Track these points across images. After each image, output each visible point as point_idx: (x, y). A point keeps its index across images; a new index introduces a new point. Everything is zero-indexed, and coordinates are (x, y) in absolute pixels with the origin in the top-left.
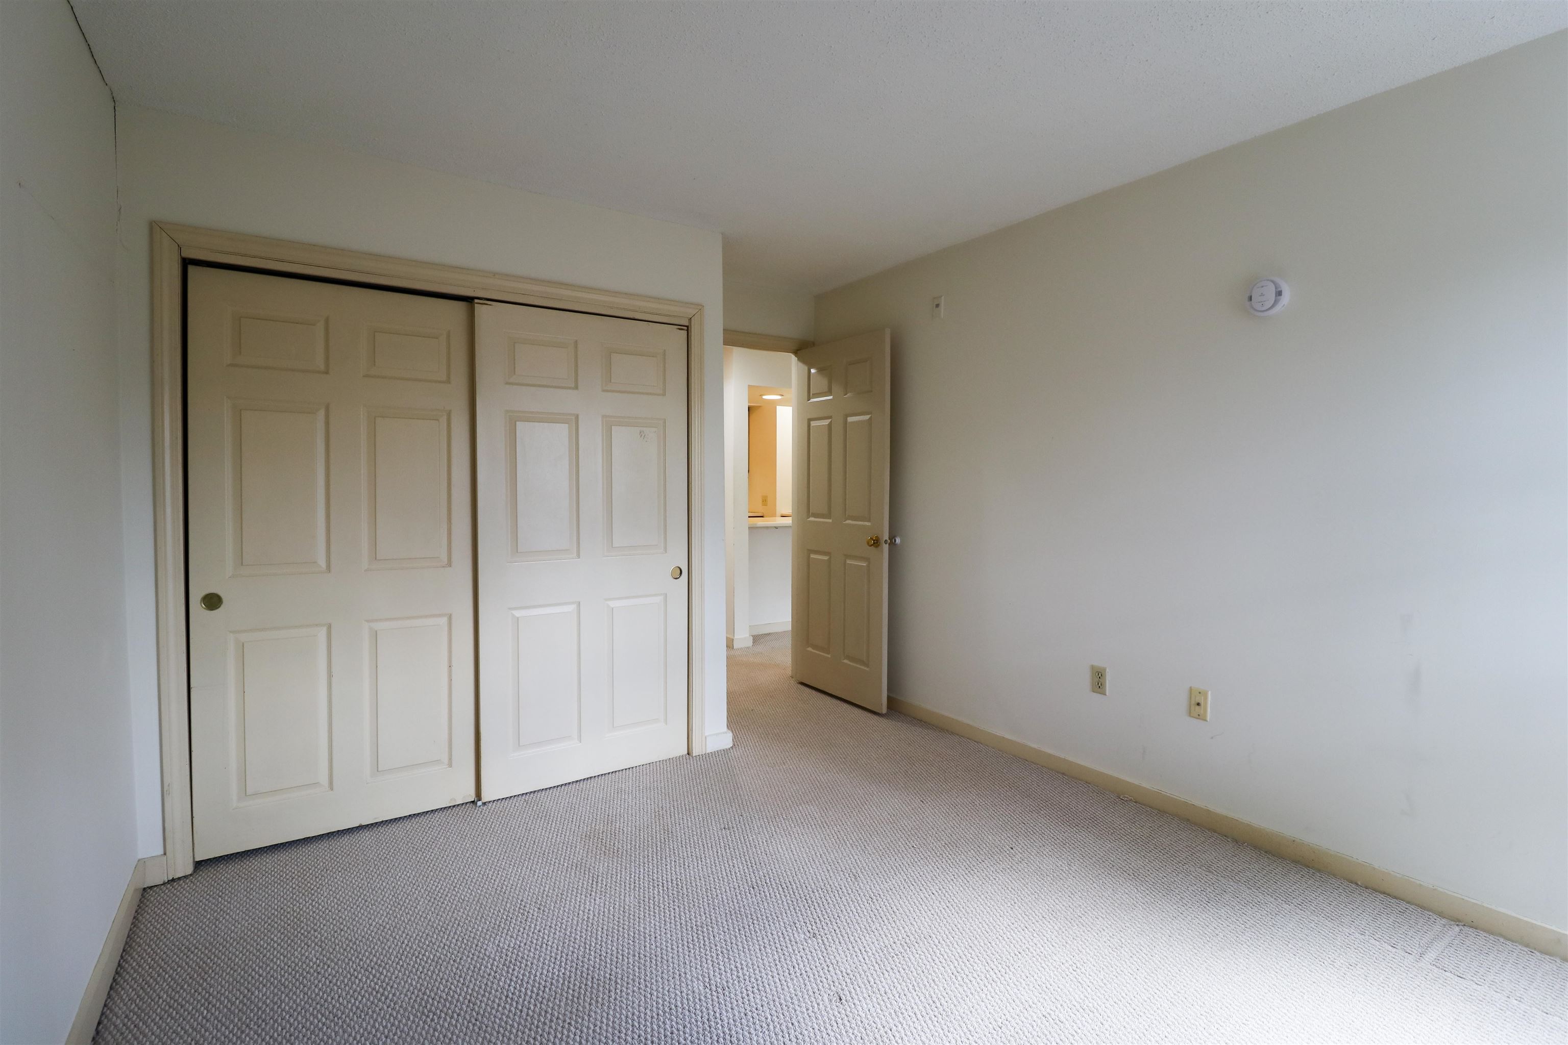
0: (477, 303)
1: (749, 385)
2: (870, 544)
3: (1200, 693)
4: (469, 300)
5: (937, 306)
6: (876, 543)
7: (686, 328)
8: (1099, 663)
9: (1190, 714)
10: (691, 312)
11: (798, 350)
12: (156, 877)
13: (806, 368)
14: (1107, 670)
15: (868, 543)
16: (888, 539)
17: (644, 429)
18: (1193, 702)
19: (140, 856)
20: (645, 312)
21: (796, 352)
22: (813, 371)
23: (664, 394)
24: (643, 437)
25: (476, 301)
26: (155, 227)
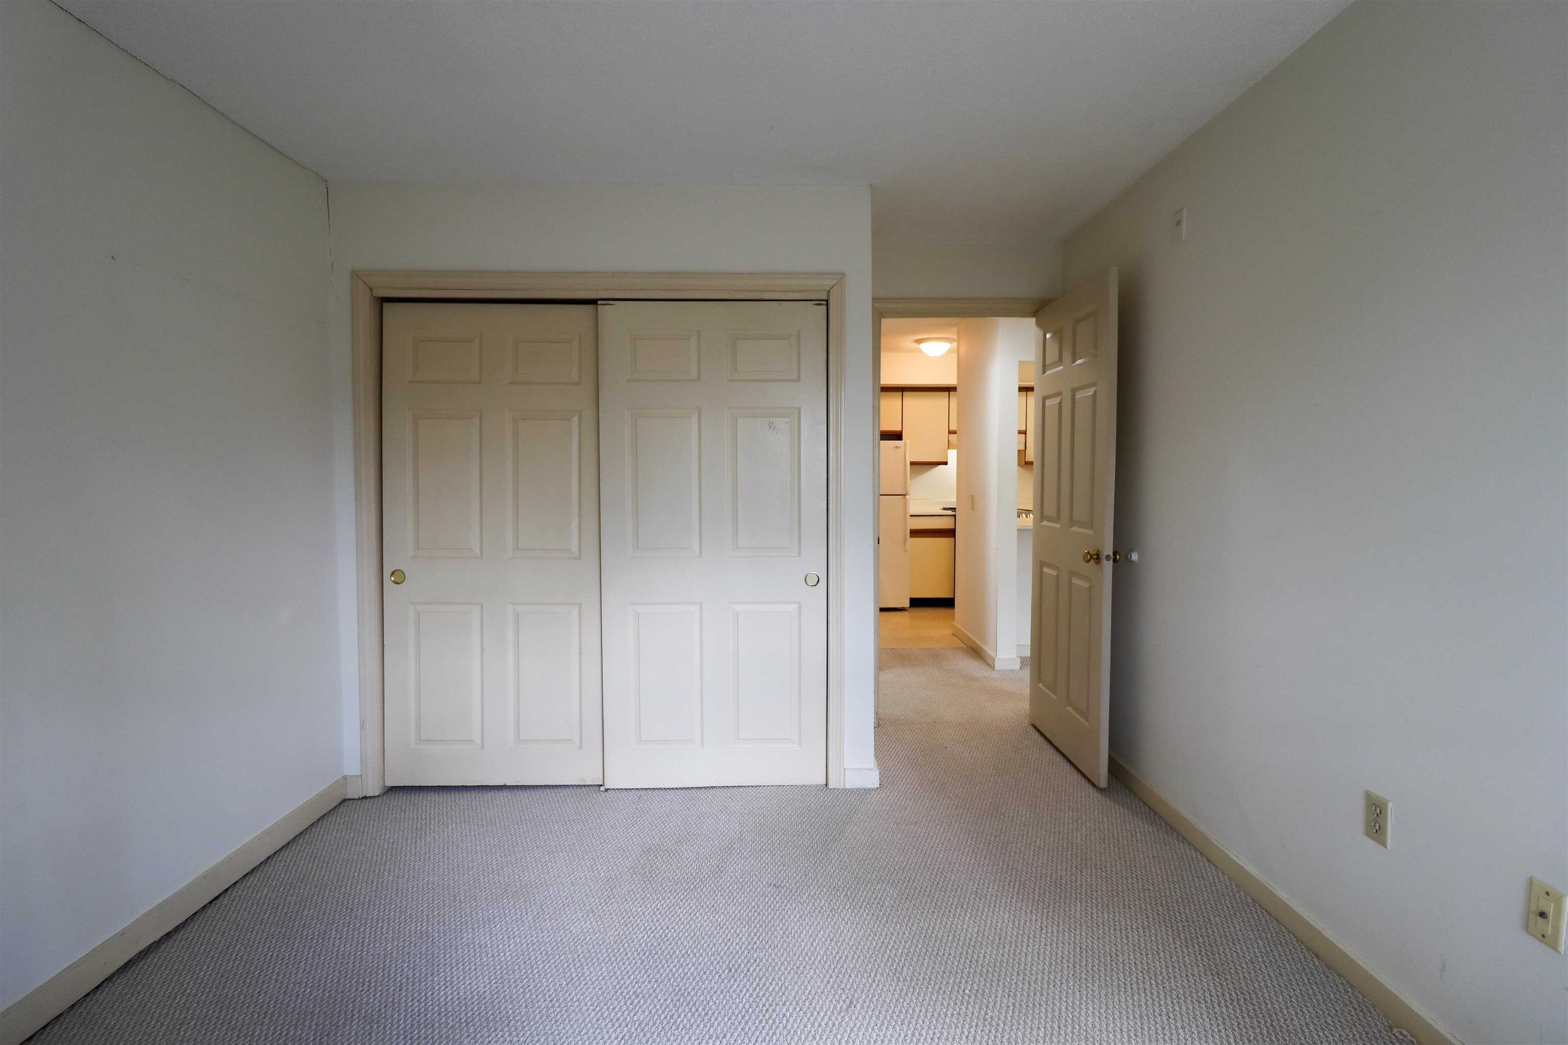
0: (600, 304)
1: (1020, 362)
2: (1087, 560)
3: (1547, 894)
4: (593, 302)
5: (1179, 223)
6: (1096, 558)
7: (825, 302)
8: (1379, 792)
9: (1527, 928)
10: (830, 283)
11: (1036, 312)
12: (354, 792)
13: (1042, 334)
14: (1390, 805)
15: (1084, 558)
16: (1111, 554)
17: (773, 420)
18: (1534, 908)
19: (346, 774)
20: (774, 291)
21: (1034, 314)
22: (1048, 336)
23: (799, 380)
24: (772, 428)
25: (599, 302)
26: (356, 275)
